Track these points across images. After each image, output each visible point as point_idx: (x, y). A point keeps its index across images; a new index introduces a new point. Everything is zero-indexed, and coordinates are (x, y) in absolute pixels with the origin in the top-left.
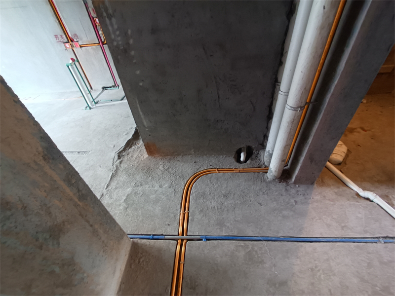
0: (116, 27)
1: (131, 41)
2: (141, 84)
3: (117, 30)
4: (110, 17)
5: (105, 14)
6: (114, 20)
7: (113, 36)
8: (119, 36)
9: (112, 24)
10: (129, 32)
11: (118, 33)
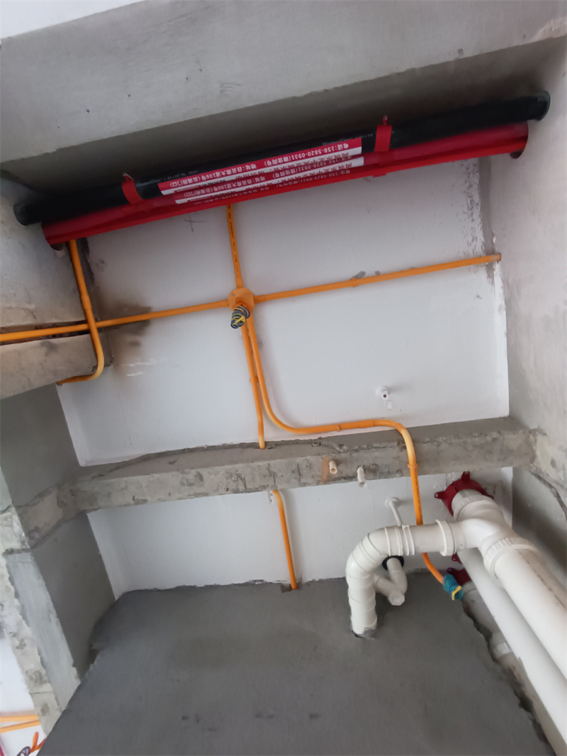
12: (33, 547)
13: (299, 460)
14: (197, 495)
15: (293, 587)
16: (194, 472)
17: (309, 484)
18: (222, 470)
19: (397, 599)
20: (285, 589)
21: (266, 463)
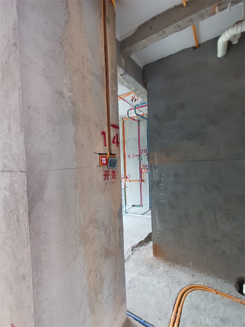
0: (157, 172)
1: (162, 179)
2: (162, 201)
4: (155, 168)
7: (154, 176)
8: (157, 176)
9: (155, 171)
10: (163, 175)
12: (126, 72)
13: (203, 11)
14: (164, 38)
15: (197, 47)
16: (161, 31)
17: (206, 18)
18: (171, 27)
19: (235, 42)
20: (195, 48)
21: (189, 17)
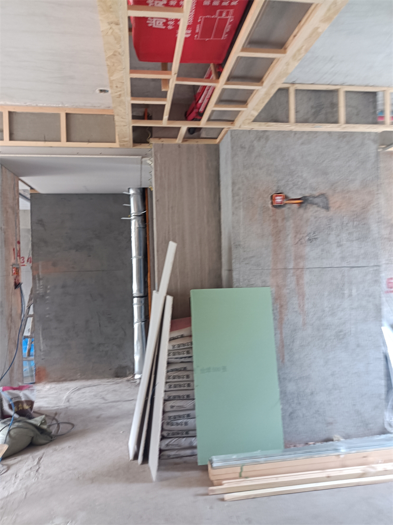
0: (41, 284)
1: (48, 291)
2: (47, 316)
3: (42, 286)
4: (39, 279)
5: (37, 279)
6: (41, 282)
7: (38, 289)
8: (41, 288)
9: (39, 283)
10: (49, 287)
11: (42, 287)
